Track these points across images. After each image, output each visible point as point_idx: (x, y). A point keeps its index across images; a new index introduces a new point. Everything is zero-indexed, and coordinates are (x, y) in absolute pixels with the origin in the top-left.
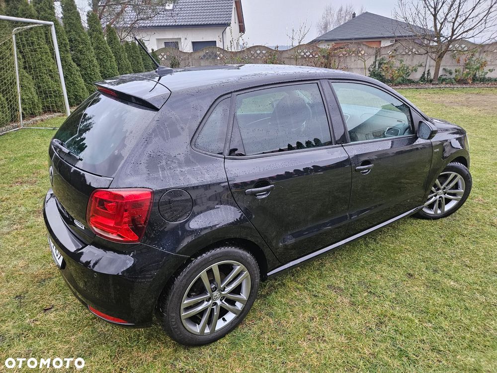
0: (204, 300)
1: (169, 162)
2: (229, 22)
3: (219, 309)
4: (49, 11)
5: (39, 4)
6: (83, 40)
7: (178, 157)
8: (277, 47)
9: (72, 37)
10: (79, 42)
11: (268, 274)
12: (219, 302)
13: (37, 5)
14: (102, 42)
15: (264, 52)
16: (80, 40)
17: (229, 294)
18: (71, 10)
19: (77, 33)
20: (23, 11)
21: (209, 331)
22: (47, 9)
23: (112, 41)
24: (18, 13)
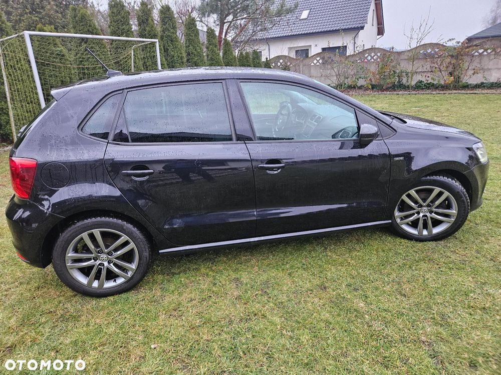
0: (91, 258)
1: (57, 142)
2: (363, 25)
3: (105, 269)
4: (172, 30)
5: (165, 25)
6: (198, 53)
7: (66, 138)
8: (393, 48)
9: (190, 51)
10: (195, 55)
11: (160, 251)
12: (106, 264)
13: (164, 26)
14: (216, 54)
15: (379, 54)
16: (195, 53)
17: (115, 258)
18: (192, 28)
19: (194, 47)
20: (149, 32)
21: (97, 286)
22: (170, 29)
23: (226, 52)
24: (145, 35)
